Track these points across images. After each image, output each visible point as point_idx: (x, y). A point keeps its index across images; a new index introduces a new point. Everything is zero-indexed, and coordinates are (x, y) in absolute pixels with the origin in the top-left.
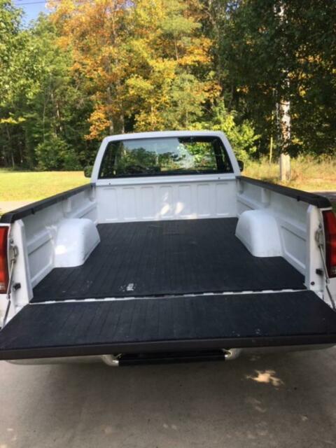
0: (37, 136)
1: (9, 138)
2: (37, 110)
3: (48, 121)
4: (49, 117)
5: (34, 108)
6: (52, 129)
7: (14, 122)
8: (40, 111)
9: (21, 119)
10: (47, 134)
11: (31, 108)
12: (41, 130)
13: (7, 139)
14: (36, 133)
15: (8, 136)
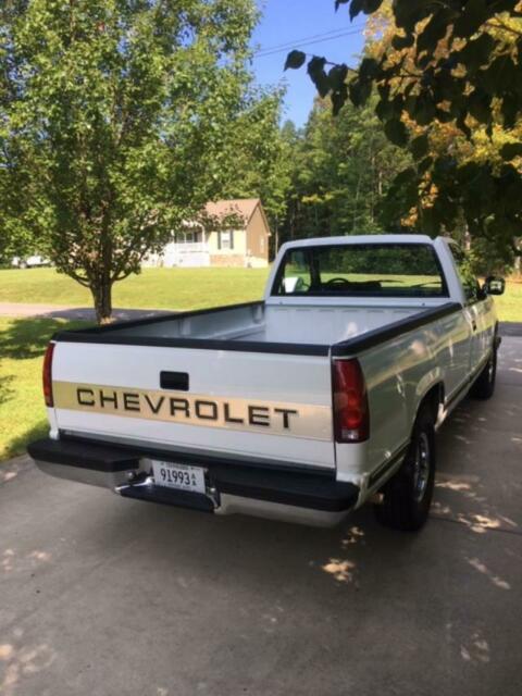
0: (344, 220)
1: (317, 223)
2: (348, 184)
3: (362, 198)
4: (365, 193)
5: (345, 181)
6: (368, 211)
7: (319, 200)
8: (352, 185)
9: (328, 197)
10: (359, 218)
11: (341, 181)
12: (351, 212)
13: (315, 224)
14: (344, 217)
15: (316, 220)
